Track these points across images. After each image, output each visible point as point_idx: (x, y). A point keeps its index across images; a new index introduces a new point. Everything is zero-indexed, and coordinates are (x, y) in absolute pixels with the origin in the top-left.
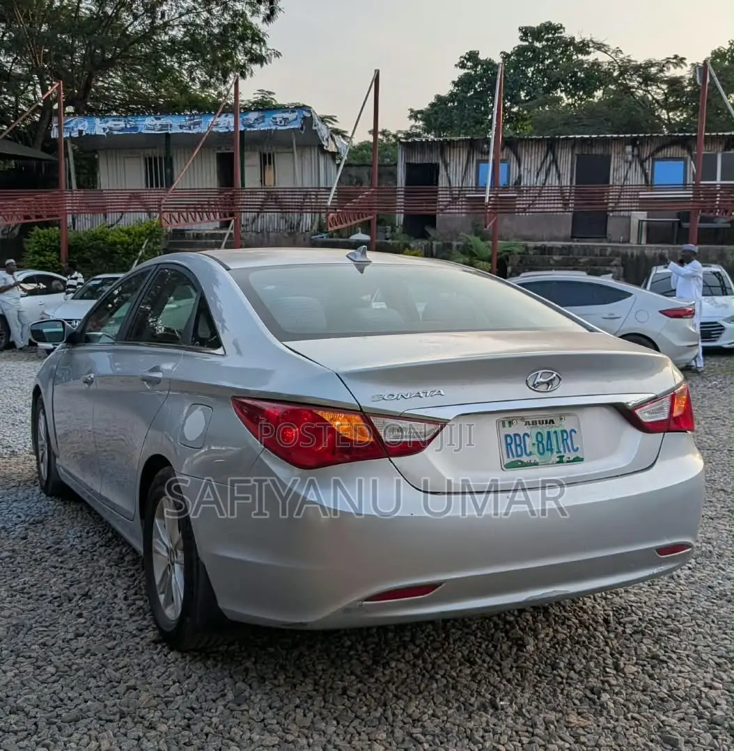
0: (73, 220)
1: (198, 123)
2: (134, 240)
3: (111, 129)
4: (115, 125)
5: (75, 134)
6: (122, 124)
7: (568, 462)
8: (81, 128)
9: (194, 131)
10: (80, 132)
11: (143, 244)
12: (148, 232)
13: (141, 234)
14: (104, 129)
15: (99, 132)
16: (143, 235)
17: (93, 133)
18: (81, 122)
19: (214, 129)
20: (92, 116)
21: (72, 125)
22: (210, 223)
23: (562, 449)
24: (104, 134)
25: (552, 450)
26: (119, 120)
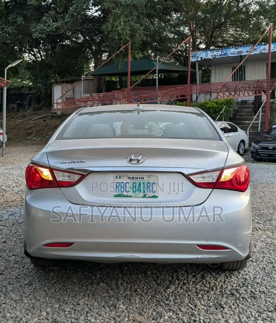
0: (197, 97)
1: (255, 49)
2: (219, 106)
3: (215, 55)
4: (217, 53)
5: (199, 59)
6: (220, 53)
7: (148, 197)
8: (202, 56)
9: (253, 53)
10: (202, 58)
11: (223, 108)
12: (226, 102)
13: (223, 103)
14: (212, 56)
15: (210, 57)
16: (223, 104)
17: (207, 58)
18: (202, 54)
19: (263, 52)
20: (207, 50)
21: (198, 55)
22: (250, 97)
24: (212, 58)
26: (219, 51)
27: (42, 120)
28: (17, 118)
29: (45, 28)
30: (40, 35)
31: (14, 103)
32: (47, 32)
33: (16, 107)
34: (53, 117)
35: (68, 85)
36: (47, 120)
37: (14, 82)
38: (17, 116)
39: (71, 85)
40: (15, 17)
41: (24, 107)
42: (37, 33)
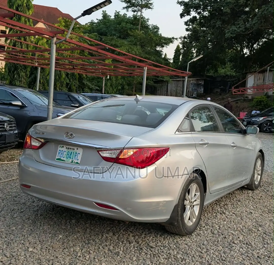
7: (74, 163)
23: (73, 158)
25: (70, 158)
27: (235, 102)
28: (217, 100)
29: (236, 29)
30: (232, 35)
31: (218, 88)
32: (237, 32)
33: (219, 91)
34: (245, 100)
35: (260, 74)
36: (239, 103)
37: (228, 71)
38: (218, 98)
39: (262, 74)
40: (215, 21)
41: (226, 91)
42: (230, 33)
